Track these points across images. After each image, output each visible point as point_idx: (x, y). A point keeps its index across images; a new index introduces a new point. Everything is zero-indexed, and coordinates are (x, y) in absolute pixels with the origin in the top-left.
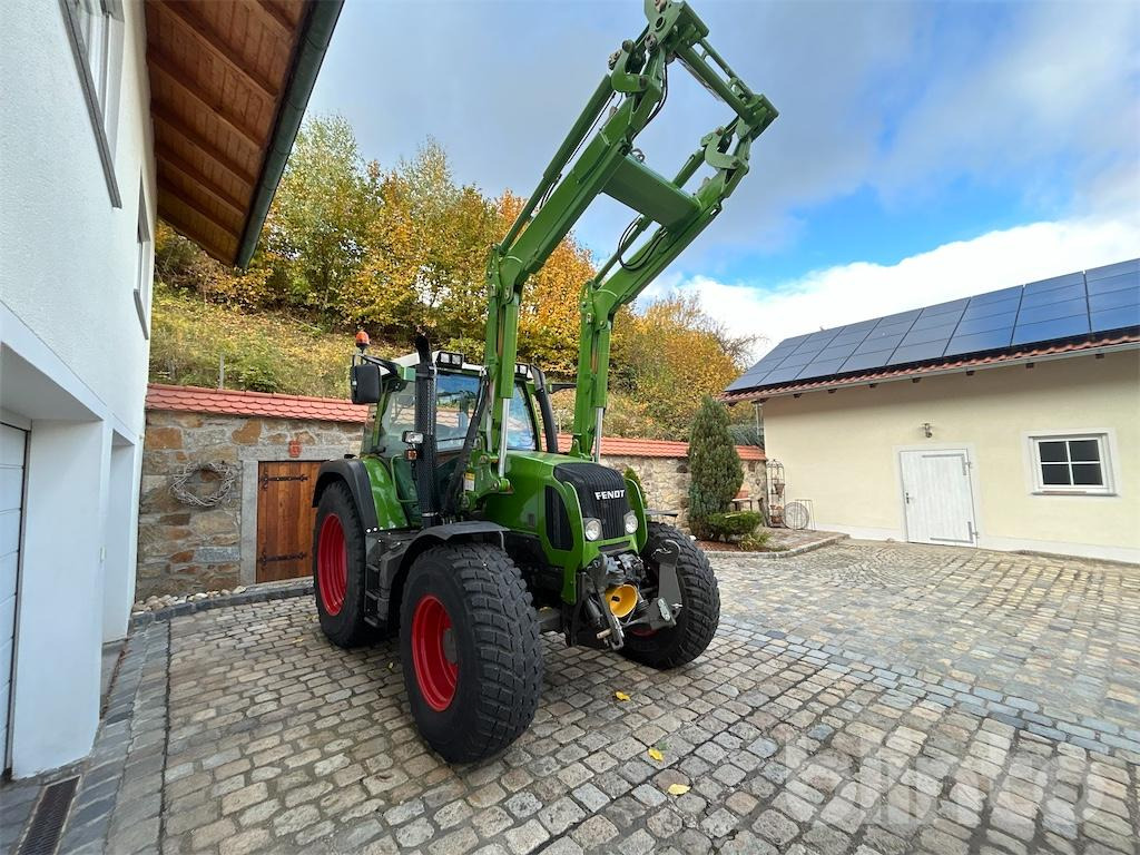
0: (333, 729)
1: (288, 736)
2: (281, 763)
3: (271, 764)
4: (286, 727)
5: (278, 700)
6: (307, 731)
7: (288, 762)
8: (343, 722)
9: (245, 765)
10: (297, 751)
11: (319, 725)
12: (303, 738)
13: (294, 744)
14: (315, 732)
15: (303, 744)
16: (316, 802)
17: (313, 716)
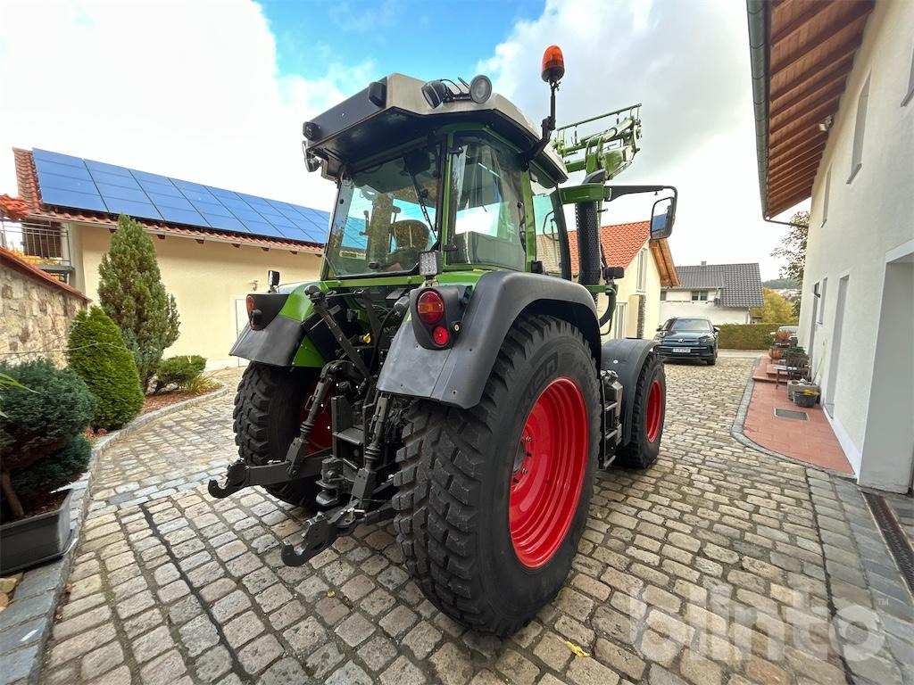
0: (683, 500)
1: (716, 516)
2: (731, 504)
3: (738, 507)
4: (712, 523)
5: (701, 553)
6: (700, 511)
7: (728, 502)
8: (672, 500)
9: (756, 517)
10: (717, 504)
11: (688, 508)
12: (708, 508)
13: (715, 509)
14: (696, 507)
15: (711, 504)
16: (725, 480)
17: (686, 517)
